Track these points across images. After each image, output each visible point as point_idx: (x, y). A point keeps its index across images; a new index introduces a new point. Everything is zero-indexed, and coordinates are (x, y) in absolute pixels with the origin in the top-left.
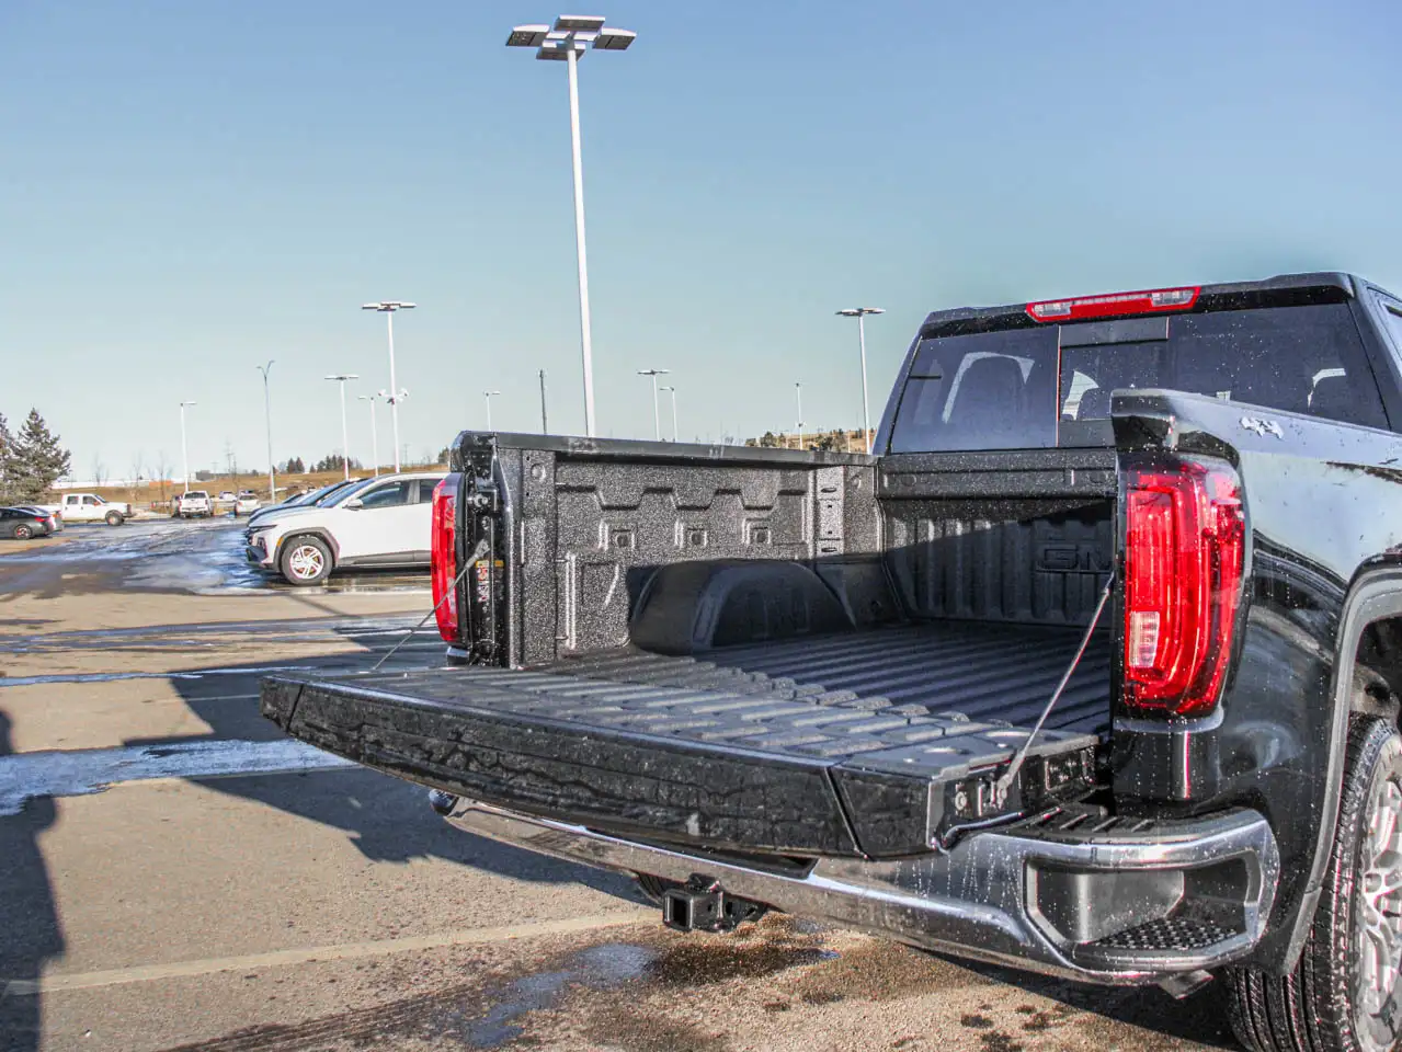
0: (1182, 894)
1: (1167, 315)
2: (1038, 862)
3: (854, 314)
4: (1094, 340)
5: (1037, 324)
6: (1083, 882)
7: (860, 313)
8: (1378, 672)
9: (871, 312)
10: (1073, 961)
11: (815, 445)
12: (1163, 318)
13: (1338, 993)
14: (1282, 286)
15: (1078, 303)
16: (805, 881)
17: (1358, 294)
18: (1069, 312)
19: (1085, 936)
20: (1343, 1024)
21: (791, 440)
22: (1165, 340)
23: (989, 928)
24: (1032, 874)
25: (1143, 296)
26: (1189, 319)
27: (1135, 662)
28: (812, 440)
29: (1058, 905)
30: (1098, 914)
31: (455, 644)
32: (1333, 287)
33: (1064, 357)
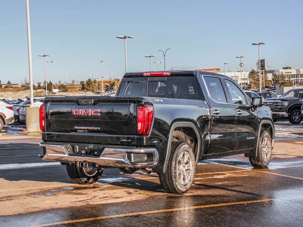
0: (147, 159)
1: (166, 76)
2: (127, 152)
3: (123, 38)
4: (154, 80)
5: (144, 77)
6: (132, 155)
7: (125, 38)
8: (191, 137)
9: (129, 37)
10: (131, 164)
11: (108, 85)
12: (165, 77)
13: (173, 178)
14: (184, 73)
15: (152, 73)
16: (99, 158)
17: (196, 75)
18: (150, 75)
19: (133, 161)
20: (174, 182)
21: (99, 82)
22: (166, 81)
23: (122, 161)
24: (126, 154)
25: (162, 73)
26: (170, 78)
27: (139, 129)
28: (107, 82)
29: (129, 158)
30: (134, 159)
31: (43, 131)
32: (192, 74)
33: (149, 83)
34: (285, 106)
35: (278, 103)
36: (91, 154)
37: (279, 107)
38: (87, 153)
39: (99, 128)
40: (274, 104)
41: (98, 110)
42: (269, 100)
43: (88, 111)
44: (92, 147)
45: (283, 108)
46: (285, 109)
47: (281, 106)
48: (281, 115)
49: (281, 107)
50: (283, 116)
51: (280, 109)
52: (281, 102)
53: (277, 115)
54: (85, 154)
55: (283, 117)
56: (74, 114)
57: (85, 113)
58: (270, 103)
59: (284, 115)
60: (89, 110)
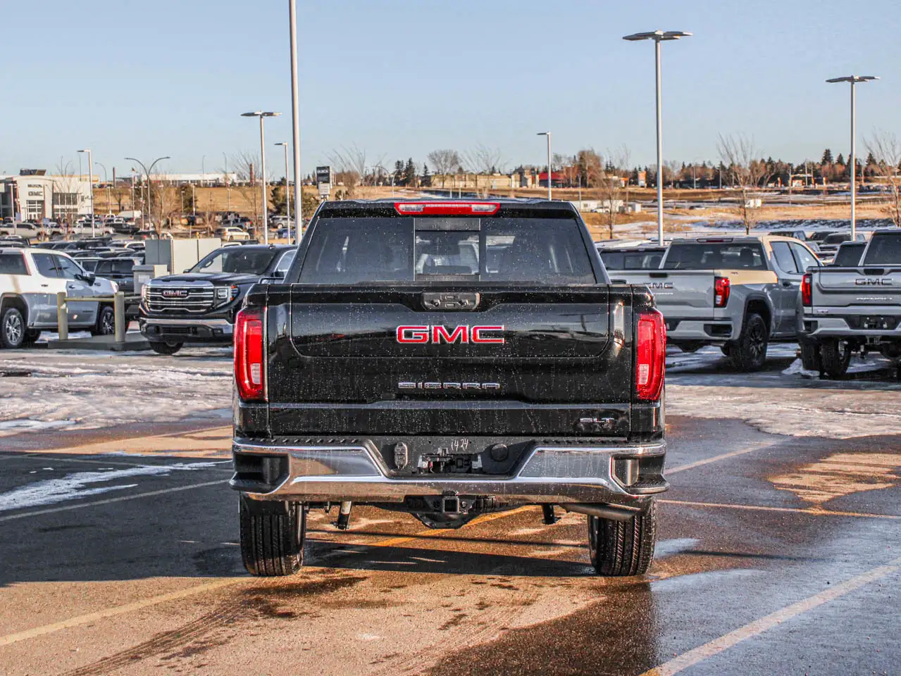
1: (480, 217)
4: (436, 228)
5: (400, 216)
12: (478, 219)
15: (427, 206)
16: (511, 481)
18: (421, 210)
22: (479, 231)
27: (640, 384)
29: (621, 473)
34: (226, 300)
35: (201, 290)
36: (454, 468)
37: (208, 303)
38: (437, 465)
39: (497, 385)
40: (190, 293)
41: (500, 328)
42: (171, 282)
43: (461, 331)
44: (462, 446)
45: (219, 306)
46: (226, 311)
47: (212, 301)
48: (213, 330)
49: (213, 304)
50: (219, 331)
51: (209, 309)
52: (212, 288)
53: (198, 329)
54: (429, 472)
55: (220, 335)
56: (401, 341)
57: (450, 337)
58: (175, 290)
59: (221, 330)
60: (464, 329)
